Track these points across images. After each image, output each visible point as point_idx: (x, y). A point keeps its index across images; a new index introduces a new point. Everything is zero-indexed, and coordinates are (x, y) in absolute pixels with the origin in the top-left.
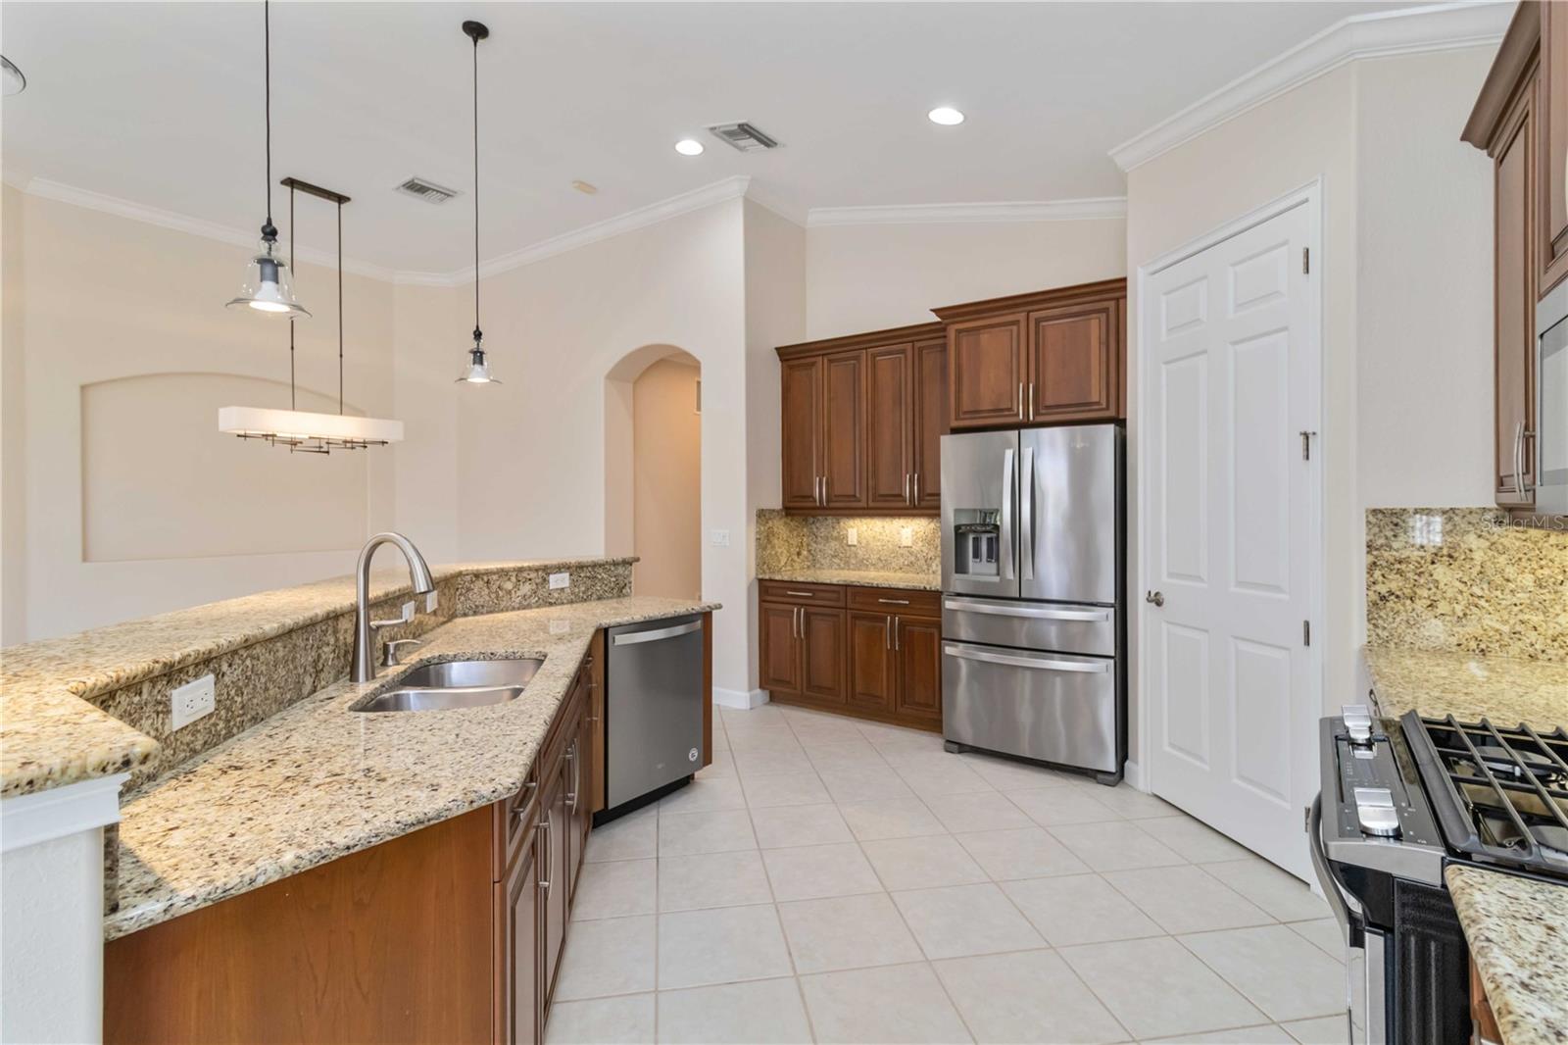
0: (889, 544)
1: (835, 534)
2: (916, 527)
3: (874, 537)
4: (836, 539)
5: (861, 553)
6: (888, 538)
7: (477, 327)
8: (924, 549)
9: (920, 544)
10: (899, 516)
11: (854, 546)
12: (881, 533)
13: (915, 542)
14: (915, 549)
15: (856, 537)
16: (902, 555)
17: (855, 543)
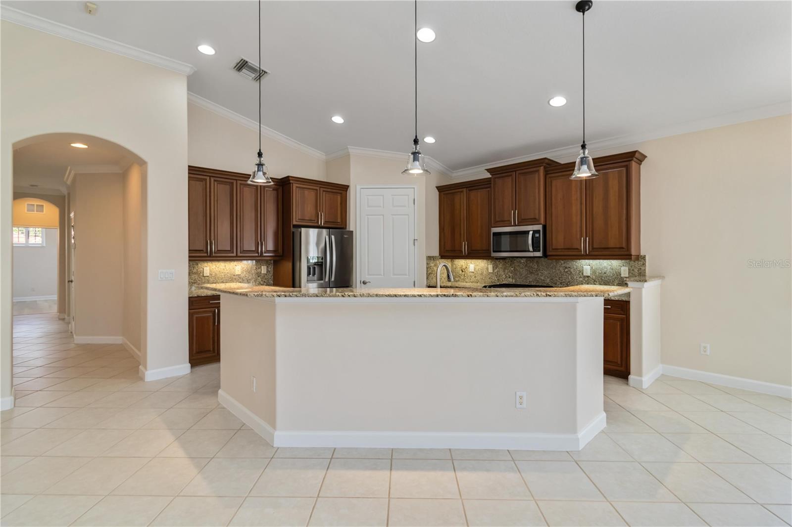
0: (228, 275)
1: (195, 271)
2: (243, 266)
3: (220, 271)
4: (195, 273)
5: (211, 280)
6: (228, 271)
7: (260, 150)
8: (247, 275)
9: (245, 273)
10: (234, 260)
11: (208, 276)
12: (224, 269)
13: (242, 273)
14: (242, 275)
15: (209, 271)
16: (235, 279)
17: (208, 275)
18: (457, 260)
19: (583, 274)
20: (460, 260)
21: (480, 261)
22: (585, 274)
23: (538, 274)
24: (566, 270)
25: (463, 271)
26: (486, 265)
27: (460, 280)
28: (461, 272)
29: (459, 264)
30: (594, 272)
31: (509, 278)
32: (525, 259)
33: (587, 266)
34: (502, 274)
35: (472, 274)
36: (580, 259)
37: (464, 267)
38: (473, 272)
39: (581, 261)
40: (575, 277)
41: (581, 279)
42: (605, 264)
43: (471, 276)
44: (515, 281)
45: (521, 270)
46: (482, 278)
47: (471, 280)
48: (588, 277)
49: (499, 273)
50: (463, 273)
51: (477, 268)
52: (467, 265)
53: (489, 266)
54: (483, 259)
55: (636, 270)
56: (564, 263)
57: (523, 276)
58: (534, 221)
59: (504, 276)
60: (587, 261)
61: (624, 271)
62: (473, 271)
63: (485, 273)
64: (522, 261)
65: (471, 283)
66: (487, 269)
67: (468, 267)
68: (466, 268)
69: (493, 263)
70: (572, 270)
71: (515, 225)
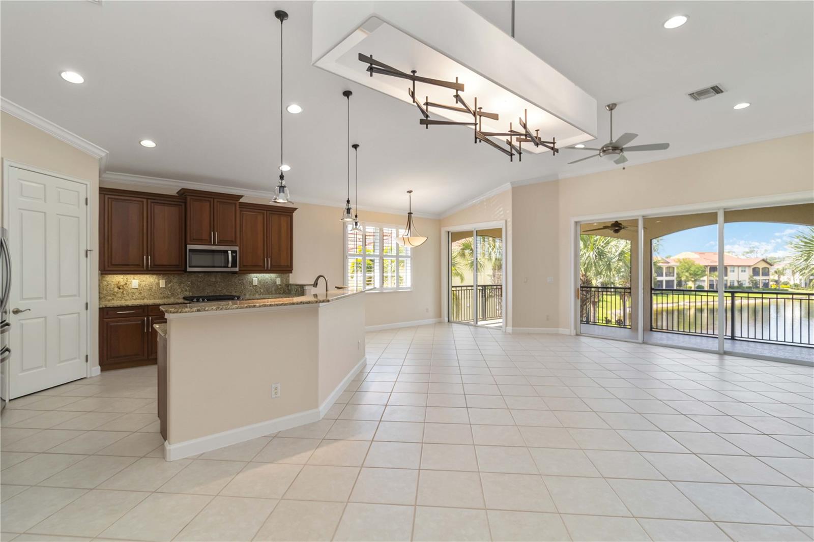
18: (110, 276)
19: (252, 284)
20: (115, 276)
21: (147, 276)
22: (254, 284)
23: (215, 286)
24: (240, 282)
25: (119, 289)
26: (157, 280)
27: (115, 298)
28: (116, 289)
29: (114, 281)
30: (259, 282)
31: (186, 291)
32: (203, 274)
33: (256, 278)
34: (177, 288)
35: (133, 291)
36: (250, 273)
37: (122, 283)
38: (137, 289)
39: (251, 274)
40: (247, 287)
41: (251, 288)
42: (267, 277)
43: (133, 293)
44: (192, 294)
45: (199, 284)
46: (151, 294)
47: (134, 298)
48: (256, 286)
49: (173, 288)
50: (121, 290)
51: (143, 284)
52: (127, 281)
53: (160, 281)
54: (153, 274)
55: (285, 280)
56: (238, 277)
57: (201, 288)
58: (232, 243)
59: (179, 290)
60: (255, 275)
61: (279, 280)
62: (137, 287)
63: (154, 288)
64: (200, 276)
65: (133, 301)
66: (158, 284)
67: (128, 283)
68: (126, 284)
69: (166, 277)
70: (244, 281)
71: (214, 244)
